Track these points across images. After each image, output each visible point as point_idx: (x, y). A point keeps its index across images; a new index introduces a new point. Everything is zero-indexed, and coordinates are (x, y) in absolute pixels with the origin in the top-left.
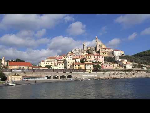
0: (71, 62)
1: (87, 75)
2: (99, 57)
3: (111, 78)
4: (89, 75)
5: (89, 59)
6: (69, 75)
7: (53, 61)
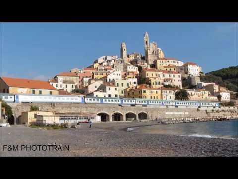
0: (123, 84)
1: (172, 113)
2: (172, 75)
3: (213, 120)
4: (176, 113)
5: (155, 78)
6: (141, 112)
7: (75, 81)
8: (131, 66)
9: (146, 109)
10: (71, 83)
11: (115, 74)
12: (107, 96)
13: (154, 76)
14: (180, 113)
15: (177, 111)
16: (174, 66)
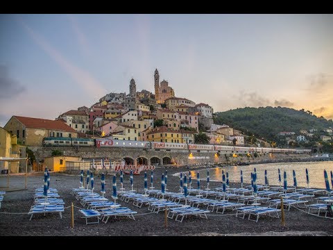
0: (139, 126)
2: (188, 117)
6: (165, 156)
7: (84, 120)
8: (143, 105)
9: (170, 154)
10: (80, 123)
11: (131, 115)
12: (127, 139)
13: (170, 117)
14: (201, 158)
15: (199, 156)
16: (187, 107)
